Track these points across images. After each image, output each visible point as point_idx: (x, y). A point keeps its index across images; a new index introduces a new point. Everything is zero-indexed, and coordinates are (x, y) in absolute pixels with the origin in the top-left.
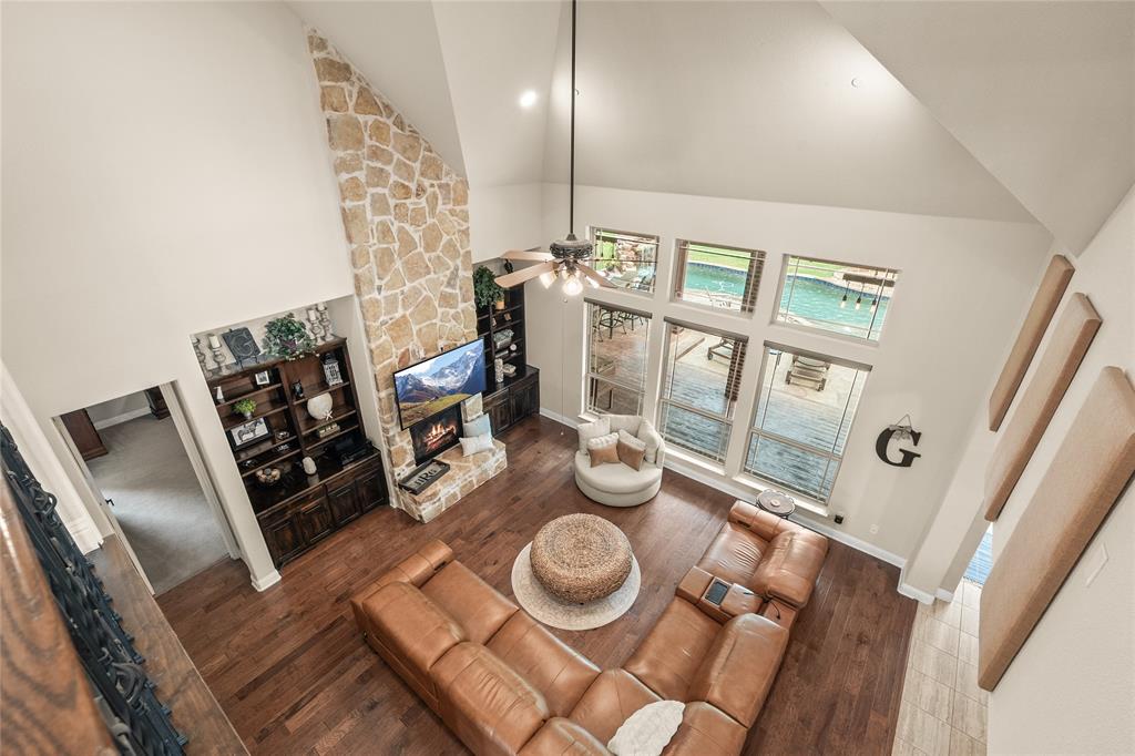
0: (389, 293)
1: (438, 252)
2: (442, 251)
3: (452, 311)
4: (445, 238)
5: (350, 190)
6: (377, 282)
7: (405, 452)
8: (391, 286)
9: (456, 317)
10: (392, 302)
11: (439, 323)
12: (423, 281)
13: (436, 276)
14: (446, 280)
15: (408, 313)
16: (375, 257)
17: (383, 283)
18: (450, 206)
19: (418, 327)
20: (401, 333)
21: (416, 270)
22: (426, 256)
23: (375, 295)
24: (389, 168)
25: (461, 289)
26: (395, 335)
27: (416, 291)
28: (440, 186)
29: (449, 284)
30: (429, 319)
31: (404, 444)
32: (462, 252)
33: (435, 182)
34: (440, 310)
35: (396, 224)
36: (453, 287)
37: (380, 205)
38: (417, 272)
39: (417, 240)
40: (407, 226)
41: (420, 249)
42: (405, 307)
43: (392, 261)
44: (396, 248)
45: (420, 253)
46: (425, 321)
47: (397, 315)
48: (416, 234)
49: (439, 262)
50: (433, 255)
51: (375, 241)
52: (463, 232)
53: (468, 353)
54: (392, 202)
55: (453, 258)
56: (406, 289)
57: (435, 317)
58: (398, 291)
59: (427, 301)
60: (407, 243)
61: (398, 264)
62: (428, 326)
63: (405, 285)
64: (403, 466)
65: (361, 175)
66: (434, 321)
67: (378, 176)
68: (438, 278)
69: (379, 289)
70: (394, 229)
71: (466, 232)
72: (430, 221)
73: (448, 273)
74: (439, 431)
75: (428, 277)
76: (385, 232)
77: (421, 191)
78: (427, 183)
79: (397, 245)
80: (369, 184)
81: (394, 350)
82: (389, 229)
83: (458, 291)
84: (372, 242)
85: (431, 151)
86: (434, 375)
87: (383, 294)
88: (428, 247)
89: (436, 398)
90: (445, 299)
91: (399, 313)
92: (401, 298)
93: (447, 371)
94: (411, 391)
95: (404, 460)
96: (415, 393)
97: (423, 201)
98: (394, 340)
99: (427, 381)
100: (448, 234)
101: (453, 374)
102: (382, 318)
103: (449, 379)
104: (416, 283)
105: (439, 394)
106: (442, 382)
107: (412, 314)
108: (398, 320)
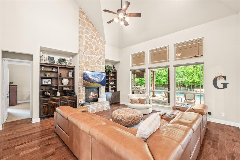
0: (86, 55)
2: (99, 52)
3: (99, 66)
4: (99, 50)
5: (82, 33)
6: (83, 52)
7: (83, 96)
9: (100, 67)
10: (86, 57)
11: (96, 67)
13: (97, 56)
15: (89, 61)
16: (84, 46)
18: (101, 44)
19: (91, 66)
20: (87, 65)
21: (92, 53)
23: (82, 54)
24: (90, 32)
25: (102, 61)
26: (85, 65)
27: (92, 58)
28: (100, 40)
30: (94, 64)
31: (83, 94)
32: (103, 54)
33: (99, 39)
34: (96, 64)
35: (89, 42)
36: (100, 60)
37: (87, 38)
38: (93, 53)
39: (93, 47)
40: (92, 44)
41: (94, 49)
43: (87, 49)
44: (89, 47)
46: (93, 65)
49: (98, 54)
50: (97, 52)
51: (85, 43)
54: (89, 38)
55: (101, 54)
56: (90, 56)
58: (88, 56)
59: (94, 61)
60: (91, 47)
61: (89, 50)
62: (93, 66)
63: (89, 55)
64: (82, 100)
65: (84, 31)
66: (95, 66)
67: (87, 33)
68: (97, 57)
71: (104, 50)
72: (97, 45)
73: (99, 57)
74: (93, 94)
75: (95, 56)
76: (87, 43)
77: (95, 39)
78: (97, 38)
79: (89, 46)
81: (85, 68)
82: (88, 43)
83: (101, 62)
84: (84, 43)
85: (98, 33)
86: (92, 76)
87: (84, 55)
88: (96, 50)
89: (92, 82)
90: (98, 62)
91: (87, 60)
92: (88, 57)
93: (96, 76)
94: (85, 77)
95: (82, 98)
96: (86, 78)
97: (96, 41)
98: (85, 66)
99: (90, 77)
100: (100, 49)
101: (98, 77)
102: (83, 60)
103: (96, 78)
104: (92, 56)
105: (93, 81)
106: (94, 79)
107: (90, 62)
108: (87, 62)
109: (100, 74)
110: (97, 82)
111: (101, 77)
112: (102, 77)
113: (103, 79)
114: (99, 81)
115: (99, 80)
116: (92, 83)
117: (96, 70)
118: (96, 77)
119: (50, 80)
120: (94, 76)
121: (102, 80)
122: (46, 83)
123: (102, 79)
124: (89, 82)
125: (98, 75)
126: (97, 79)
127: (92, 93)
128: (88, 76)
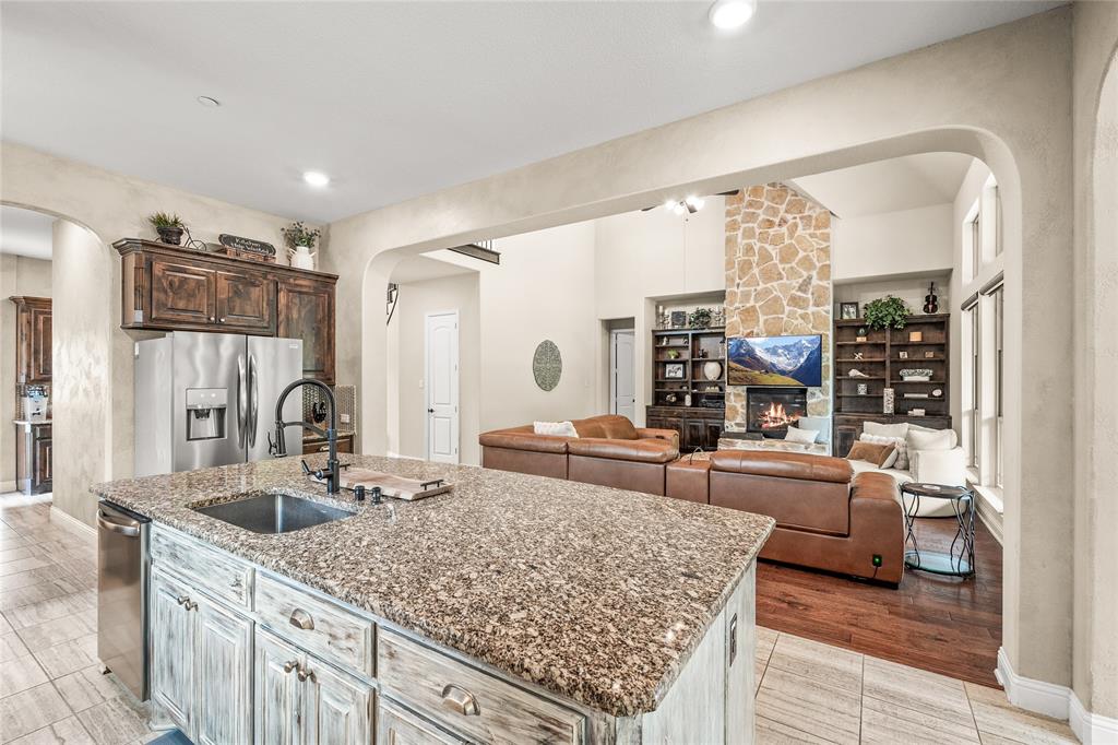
0: (746, 289)
1: (794, 264)
2: (797, 264)
3: (800, 311)
4: (801, 254)
5: (732, 226)
6: (737, 281)
7: (737, 412)
8: (745, 285)
9: (803, 317)
10: (746, 296)
11: (785, 319)
12: (775, 284)
13: (788, 282)
14: (797, 285)
15: (757, 305)
16: (739, 265)
17: (741, 282)
18: (812, 231)
19: (765, 317)
20: (749, 319)
21: (769, 275)
22: (780, 267)
23: (735, 289)
24: (760, 211)
25: (813, 294)
26: (743, 318)
27: (767, 291)
28: (801, 218)
29: (800, 289)
30: (775, 313)
31: (738, 406)
32: (818, 265)
33: (797, 216)
34: (787, 309)
35: (759, 244)
36: (805, 291)
37: (749, 234)
38: (771, 277)
39: (774, 255)
40: (766, 246)
41: (776, 261)
42: (756, 300)
43: (751, 268)
44: (756, 260)
45: (775, 264)
46: (772, 314)
47: (748, 305)
48: (773, 251)
49: (793, 272)
50: (787, 266)
51: (741, 255)
52: (822, 249)
53: (803, 342)
54: (757, 231)
55: (808, 269)
56: (759, 288)
57: (783, 312)
58: (753, 289)
59: (776, 299)
60: (765, 257)
61: (756, 271)
62: (774, 318)
63: (758, 285)
64: (732, 423)
65: (739, 218)
66: (781, 316)
67: (752, 217)
68: (791, 284)
69: (738, 285)
70: (756, 248)
71: (826, 251)
72: (787, 241)
73: (801, 280)
75: (780, 282)
76: (749, 249)
77: (783, 221)
78: (789, 217)
79: (756, 258)
80: (743, 222)
81: (741, 329)
82: (752, 248)
83: (810, 296)
84: (738, 255)
85: (796, 196)
86: (768, 350)
87: (741, 289)
88: (783, 260)
89: (767, 372)
90: (794, 301)
91: (752, 303)
92: (753, 294)
93: (780, 351)
94: (743, 355)
95: (734, 418)
96: (747, 358)
97: (784, 229)
98: (742, 321)
99: (760, 353)
100: (805, 250)
101: (785, 355)
102: (737, 305)
103: (781, 359)
104: (768, 285)
105: (770, 369)
106: (774, 360)
107: (760, 307)
108: (747, 309)
109: (794, 346)
110: (783, 373)
111: (796, 353)
112: (800, 354)
113: (802, 360)
114: (790, 368)
115: (789, 365)
116: (766, 376)
117: (786, 331)
118: (779, 356)
119: (681, 366)
120: (773, 351)
121: (799, 365)
122: (672, 375)
123: (799, 362)
124: (757, 372)
125: (786, 348)
126: (782, 362)
127: (776, 410)
128: (753, 350)
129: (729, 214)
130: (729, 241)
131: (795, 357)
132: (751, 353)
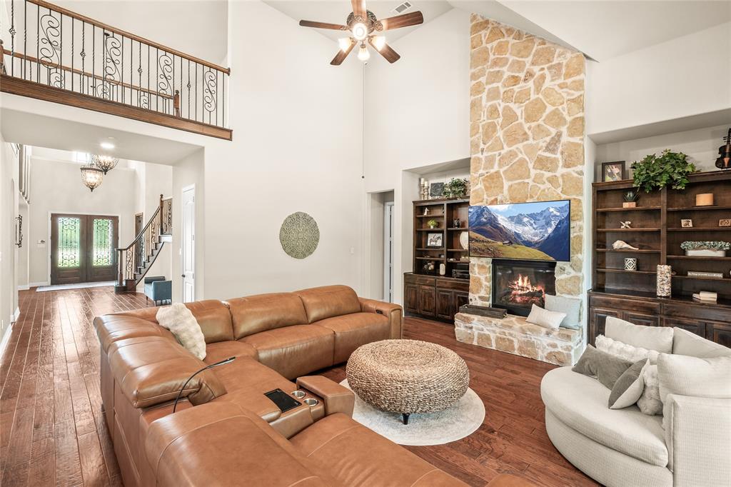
0: (490, 154)
1: (541, 122)
2: (544, 121)
3: (547, 174)
4: (549, 109)
5: (477, 90)
6: (482, 146)
7: (482, 285)
8: (490, 149)
9: (551, 180)
10: (490, 161)
11: (531, 183)
12: (520, 146)
13: (535, 142)
14: (545, 145)
15: (502, 171)
16: (483, 129)
17: (485, 147)
18: (561, 81)
19: (510, 183)
20: (493, 185)
21: (512, 138)
22: (526, 126)
23: (480, 155)
24: (505, 69)
25: (562, 153)
26: (487, 185)
27: (512, 154)
28: (549, 68)
29: (548, 149)
30: (520, 177)
31: (482, 278)
32: (569, 119)
33: (545, 66)
34: (533, 172)
35: (503, 105)
36: (553, 151)
37: (494, 94)
38: (515, 139)
39: (519, 114)
40: (512, 105)
41: (521, 120)
42: (500, 165)
43: (495, 130)
44: (500, 121)
45: (521, 124)
46: (517, 179)
47: (492, 171)
48: (518, 110)
49: (540, 131)
50: (533, 124)
51: (485, 118)
52: (573, 100)
53: (551, 210)
54: (502, 90)
55: (557, 125)
56: (503, 152)
57: (528, 177)
58: (497, 153)
59: (522, 163)
60: (510, 116)
61: (500, 133)
62: (519, 184)
63: (503, 148)
64: (477, 296)
65: (483, 79)
66: (526, 181)
67: (496, 76)
68: (538, 144)
69: (482, 151)
70: (500, 109)
71: (579, 102)
72: (533, 97)
73: (548, 139)
74: (525, 285)
75: (525, 143)
76: (493, 111)
77: (530, 75)
78: (536, 69)
79: (500, 120)
80: (487, 83)
81: (485, 197)
82: (497, 109)
83: (559, 156)
84: (482, 119)
85: (545, 44)
86: (511, 218)
87: (485, 154)
88: (529, 119)
89: (511, 243)
90: (542, 163)
91: (496, 168)
92: (498, 158)
93: (526, 220)
94: (485, 224)
95: (478, 291)
96: (488, 227)
97: (531, 84)
98: (487, 188)
99: (503, 222)
100: (553, 105)
101: (531, 225)
102: (481, 171)
103: (526, 228)
104: (513, 148)
105: (514, 240)
106: (518, 229)
107: (505, 172)
108: (492, 175)
109: (541, 214)
110: (528, 244)
111: (543, 222)
112: (548, 224)
113: (550, 230)
114: (536, 239)
115: (536, 235)
116: (510, 248)
117: (532, 197)
118: (524, 225)
120: (518, 220)
121: (546, 235)
123: (546, 231)
124: (500, 243)
125: (532, 216)
126: (528, 232)
127: (523, 281)
128: (496, 219)
129: (474, 77)
130: (474, 105)
131: (542, 227)
132: (493, 222)
